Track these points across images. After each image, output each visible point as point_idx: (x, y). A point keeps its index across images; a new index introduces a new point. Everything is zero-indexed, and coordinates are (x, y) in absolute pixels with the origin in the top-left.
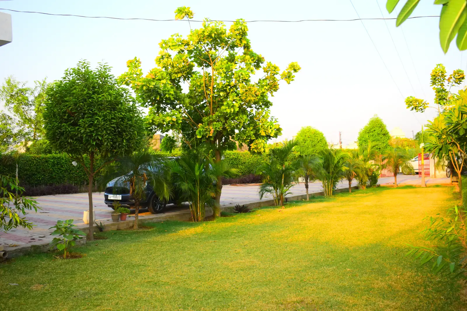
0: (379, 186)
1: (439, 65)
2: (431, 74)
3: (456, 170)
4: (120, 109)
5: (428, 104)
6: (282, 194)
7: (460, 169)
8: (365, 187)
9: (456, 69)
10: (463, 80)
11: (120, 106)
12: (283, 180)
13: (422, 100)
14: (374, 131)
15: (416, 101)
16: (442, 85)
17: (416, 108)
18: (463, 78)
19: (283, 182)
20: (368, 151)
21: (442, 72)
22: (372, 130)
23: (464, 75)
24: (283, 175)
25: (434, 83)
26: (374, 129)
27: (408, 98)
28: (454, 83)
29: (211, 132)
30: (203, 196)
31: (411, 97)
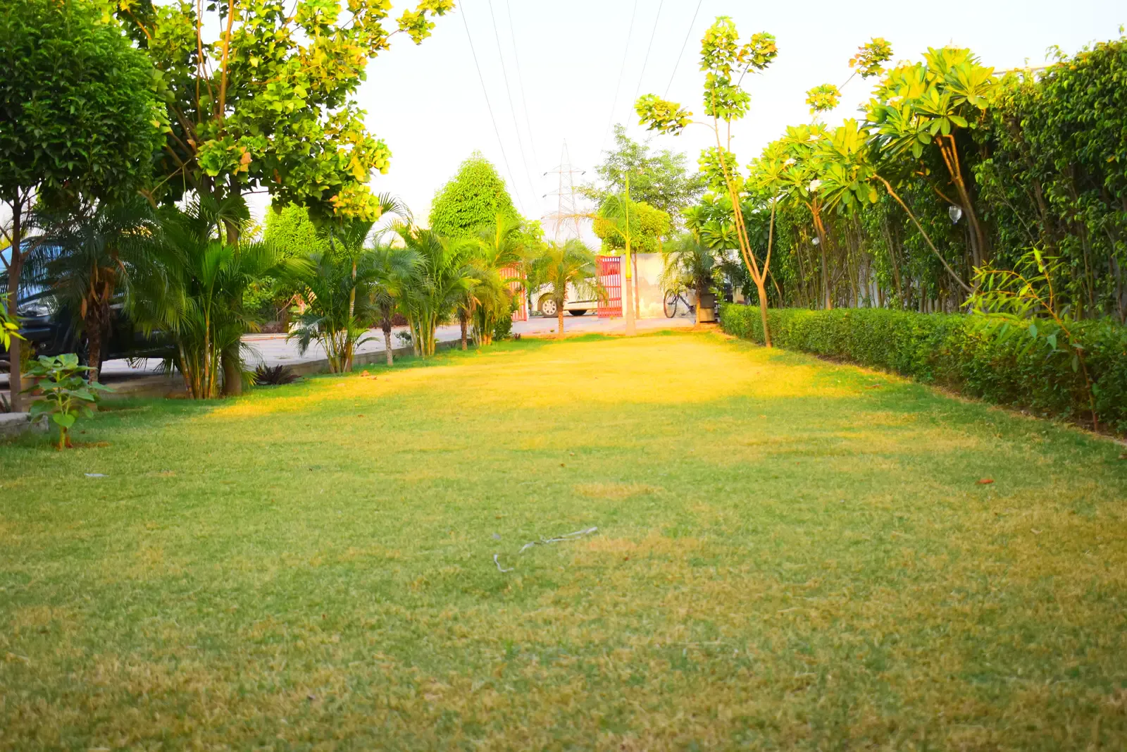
0: (518, 338)
1: (722, 18)
2: (702, 41)
3: (753, 276)
4: (119, 79)
5: (691, 114)
6: (349, 343)
7: (761, 274)
8: (490, 340)
9: (758, 31)
10: (772, 59)
11: (115, 71)
12: (352, 304)
13: (678, 105)
14: (476, 195)
15: (663, 106)
16: (727, 69)
17: (659, 125)
18: (772, 54)
19: (352, 309)
20: (497, 244)
21: (729, 36)
22: (469, 194)
23: (777, 46)
24: (353, 292)
25: (708, 63)
26: (475, 192)
27: (642, 98)
28: (751, 67)
29: (242, 161)
30: (220, 332)
31: (650, 95)
